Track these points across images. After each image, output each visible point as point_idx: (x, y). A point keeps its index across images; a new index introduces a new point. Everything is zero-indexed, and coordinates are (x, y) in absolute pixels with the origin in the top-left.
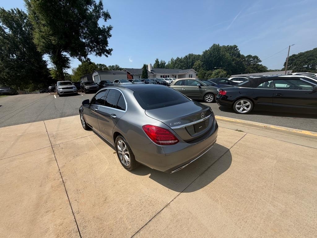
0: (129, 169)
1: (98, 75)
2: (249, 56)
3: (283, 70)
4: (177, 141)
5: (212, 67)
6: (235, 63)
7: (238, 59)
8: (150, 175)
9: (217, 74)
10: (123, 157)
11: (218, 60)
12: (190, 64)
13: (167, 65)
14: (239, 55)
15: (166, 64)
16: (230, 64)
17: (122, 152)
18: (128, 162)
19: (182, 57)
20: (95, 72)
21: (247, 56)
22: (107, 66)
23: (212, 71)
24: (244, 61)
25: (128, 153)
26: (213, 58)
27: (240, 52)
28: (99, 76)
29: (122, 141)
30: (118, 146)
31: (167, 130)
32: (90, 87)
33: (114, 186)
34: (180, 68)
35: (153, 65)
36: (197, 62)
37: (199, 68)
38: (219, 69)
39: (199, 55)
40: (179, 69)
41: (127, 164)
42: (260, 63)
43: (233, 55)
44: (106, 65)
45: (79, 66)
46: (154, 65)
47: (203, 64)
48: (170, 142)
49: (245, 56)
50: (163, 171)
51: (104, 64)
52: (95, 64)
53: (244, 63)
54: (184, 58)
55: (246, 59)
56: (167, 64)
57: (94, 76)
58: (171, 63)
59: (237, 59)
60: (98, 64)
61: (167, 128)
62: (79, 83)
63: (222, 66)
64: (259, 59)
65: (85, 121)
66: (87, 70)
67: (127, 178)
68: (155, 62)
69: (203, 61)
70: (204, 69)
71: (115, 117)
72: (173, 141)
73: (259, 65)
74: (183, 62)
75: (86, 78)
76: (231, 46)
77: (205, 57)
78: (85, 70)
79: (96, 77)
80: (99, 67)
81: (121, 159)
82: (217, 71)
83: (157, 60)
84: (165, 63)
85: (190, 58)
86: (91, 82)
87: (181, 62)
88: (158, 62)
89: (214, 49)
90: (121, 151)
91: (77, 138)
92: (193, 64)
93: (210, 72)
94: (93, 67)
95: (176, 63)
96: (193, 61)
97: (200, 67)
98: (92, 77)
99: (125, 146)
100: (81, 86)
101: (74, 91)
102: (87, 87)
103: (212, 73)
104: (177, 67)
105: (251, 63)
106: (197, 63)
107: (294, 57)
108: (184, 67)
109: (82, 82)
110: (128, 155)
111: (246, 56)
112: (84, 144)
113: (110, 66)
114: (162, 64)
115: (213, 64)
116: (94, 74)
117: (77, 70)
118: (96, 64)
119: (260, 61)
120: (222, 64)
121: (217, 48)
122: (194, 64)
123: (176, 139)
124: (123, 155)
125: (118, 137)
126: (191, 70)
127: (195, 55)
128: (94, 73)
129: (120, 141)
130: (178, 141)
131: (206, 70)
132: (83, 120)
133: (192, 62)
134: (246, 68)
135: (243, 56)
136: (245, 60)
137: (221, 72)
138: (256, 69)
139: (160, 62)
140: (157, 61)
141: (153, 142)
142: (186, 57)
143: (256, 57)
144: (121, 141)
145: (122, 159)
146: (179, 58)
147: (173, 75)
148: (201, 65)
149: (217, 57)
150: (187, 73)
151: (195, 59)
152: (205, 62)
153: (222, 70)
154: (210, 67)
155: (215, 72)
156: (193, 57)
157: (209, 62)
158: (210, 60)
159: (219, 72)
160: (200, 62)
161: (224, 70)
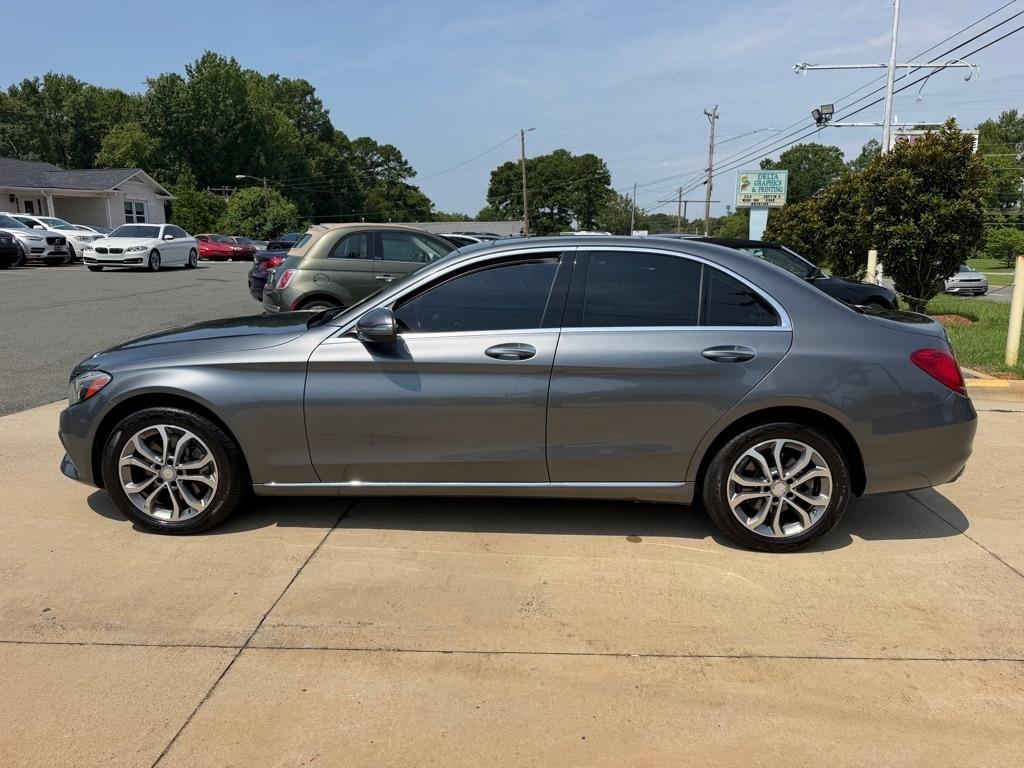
2: (366, 143)
3: (484, 217)
6: (320, 167)
7: (328, 150)
9: (257, 208)
11: (241, 140)
14: (328, 133)
16: (298, 170)
23: (220, 193)
24: (350, 161)
26: (212, 126)
27: (329, 116)
38: (259, 184)
42: (409, 181)
47: (162, 150)
49: (351, 140)
53: (353, 170)
55: (357, 154)
59: (325, 150)
63: (269, 175)
64: (406, 163)
69: (157, 134)
73: (408, 187)
74: (21, 117)
76: (286, 82)
77: (167, 112)
82: (249, 194)
89: (214, 79)
93: (208, 195)
103: (224, 205)
105: (378, 174)
107: (511, 173)
111: (356, 142)
119: (411, 173)
120: (263, 160)
121: (228, 76)
126: (136, 179)
127: (93, 89)
134: (365, 198)
135: (343, 136)
136: (354, 157)
138: (400, 203)
142: (30, 87)
143: (390, 153)
147: (12, 199)
148: (148, 153)
149: (235, 123)
150: (111, 190)
151: (95, 112)
152: (171, 138)
153: (275, 194)
154: (205, 169)
155: (241, 198)
156: (81, 99)
157: (194, 141)
158: (202, 134)
159: (261, 200)
160: (138, 134)
161: (283, 195)
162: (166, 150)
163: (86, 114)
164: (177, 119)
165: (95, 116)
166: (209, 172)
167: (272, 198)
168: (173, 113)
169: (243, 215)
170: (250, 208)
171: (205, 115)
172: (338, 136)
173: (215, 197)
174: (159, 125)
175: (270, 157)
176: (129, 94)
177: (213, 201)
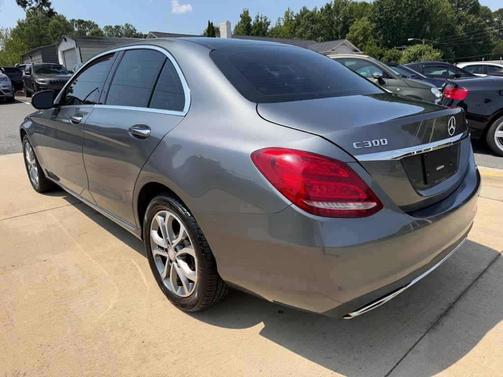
0: (193, 306)
1: (73, 49)
4: (374, 204)
5: (400, 39)
6: (465, 29)
7: (473, 19)
8: (261, 325)
9: (416, 57)
10: (169, 267)
11: (418, 19)
12: (339, 28)
13: (273, 30)
15: (270, 27)
16: (450, 32)
17: (167, 250)
18: (187, 285)
19: (315, 9)
20: (66, 40)
21: (497, 10)
22: (101, 27)
23: (401, 49)
24: (490, 24)
25: (191, 251)
26: (404, 13)
28: (77, 50)
29: (169, 214)
30: (154, 234)
31: (343, 165)
32: (52, 79)
33: (144, 360)
34: (310, 38)
35: (233, 29)
36: (360, 23)
37: (363, 41)
38: (420, 43)
39: (365, 4)
40: (307, 39)
41: (183, 293)
43: (459, 6)
44: (96, 23)
45: (19, 23)
46: (236, 28)
47: (376, 30)
48: (352, 206)
49: (493, 11)
50: (320, 312)
51: (92, 20)
52: (64, 19)
53: (490, 30)
54: (322, 10)
55: (496, 19)
56: (274, 27)
57: (63, 52)
58: (285, 24)
59: (471, 19)
60: (73, 20)
61: (344, 158)
62: (19, 70)
63: (428, 37)
65: (38, 164)
66: (42, 36)
67: (186, 337)
68: (240, 19)
69: (375, 21)
70: (378, 45)
71: (146, 132)
72: (360, 204)
74: (319, 21)
75: (40, 57)
77: (381, 10)
78: (37, 37)
79: (67, 55)
80: (76, 29)
81: (163, 275)
82: (413, 49)
83: (245, 12)
84: (268, 24)
85: (338, 12)
86: (55, 67)
87: (314, 22)
88: (249, 19)
90: (165, 247)
91: (13, 215)
92: (346, 29)
93: (394, 51)
94: (59, 27)
95: (299, 23)
96: (346, 18)
97: (366, 38)
98: (57, 55)
99: (183, 228)
100: (25, 78)
101: (5, 91)
102: (40, 80)
103: (401, 56)
104: (301, 36)
106: (359, 25)
108: (322, 35)
109: (28, 68)
110: (188, 259)
111: (496, 12)
112: (36, 232)
113: (107, 28)
114: (260, 25)
115: (404, 29)
116: (64, 46)
117: (13, 36)
118: (68, 19)
120: (428, 29)
122: (350, 28)
123: (370, 196)
124: (171, 261)
125: (153, 202)
126: (344, 44)
127: (353, 3)
128: (64, 43)
129: (160, 215)
130: (379, 207)
131: (384, 45)
132: (34, 162)
133: (344, 22)
134: (495, 46)
135: (486, 10)
136: (492, 22)
137: (427, 52)
139: (253, 19)
140: (245, 18)
141: (293, 206)
142: (328, 6)
144: (164, 216)
145: (168, 276)
146: (308, 11)
148: (369, 31)
149: (416, 10)
150: (330, 51)
151: (353, 14)
152: (381, 22)
153: (429, 48)
154: (396, 38)
155: (409, 51)
156: (347, 9)
157: (392, 23)
158: (397, 19)
159: (420, 52)
160: (366, 23)
161: (434, 48)
162: (378, 29)
163: (349, 16)
164: (386, 12)
165: (352, 16)
166: (398, 39)
167: (427, 50)
168: (384, 9)
169: (409, 60)
170: (412, 57)
171: (400, 9)
172: (483, 10)
173: (398, 51)
174: (376, 17)
175: (433, 27)
176: (369, 3)
177: (396, 54)
